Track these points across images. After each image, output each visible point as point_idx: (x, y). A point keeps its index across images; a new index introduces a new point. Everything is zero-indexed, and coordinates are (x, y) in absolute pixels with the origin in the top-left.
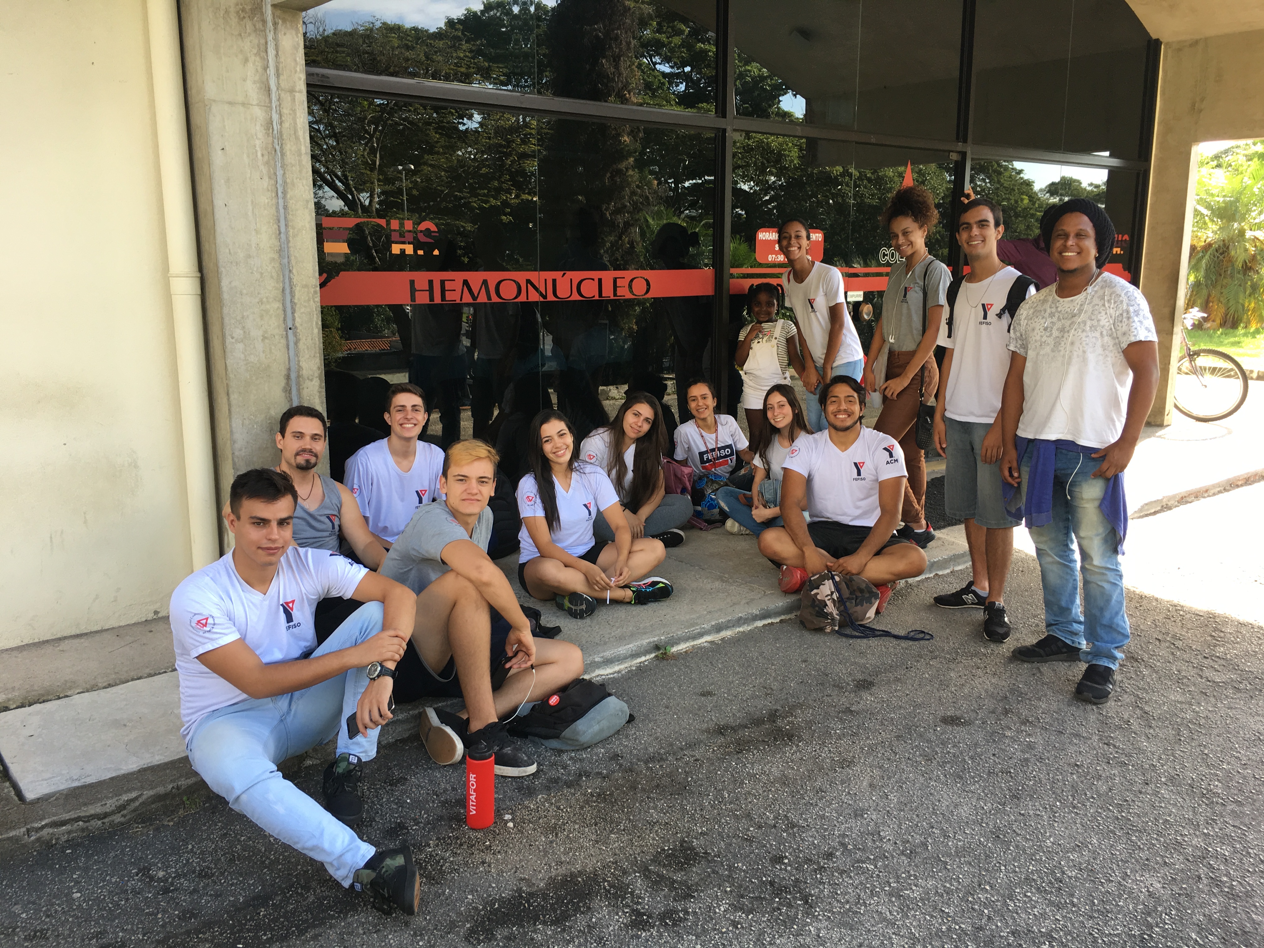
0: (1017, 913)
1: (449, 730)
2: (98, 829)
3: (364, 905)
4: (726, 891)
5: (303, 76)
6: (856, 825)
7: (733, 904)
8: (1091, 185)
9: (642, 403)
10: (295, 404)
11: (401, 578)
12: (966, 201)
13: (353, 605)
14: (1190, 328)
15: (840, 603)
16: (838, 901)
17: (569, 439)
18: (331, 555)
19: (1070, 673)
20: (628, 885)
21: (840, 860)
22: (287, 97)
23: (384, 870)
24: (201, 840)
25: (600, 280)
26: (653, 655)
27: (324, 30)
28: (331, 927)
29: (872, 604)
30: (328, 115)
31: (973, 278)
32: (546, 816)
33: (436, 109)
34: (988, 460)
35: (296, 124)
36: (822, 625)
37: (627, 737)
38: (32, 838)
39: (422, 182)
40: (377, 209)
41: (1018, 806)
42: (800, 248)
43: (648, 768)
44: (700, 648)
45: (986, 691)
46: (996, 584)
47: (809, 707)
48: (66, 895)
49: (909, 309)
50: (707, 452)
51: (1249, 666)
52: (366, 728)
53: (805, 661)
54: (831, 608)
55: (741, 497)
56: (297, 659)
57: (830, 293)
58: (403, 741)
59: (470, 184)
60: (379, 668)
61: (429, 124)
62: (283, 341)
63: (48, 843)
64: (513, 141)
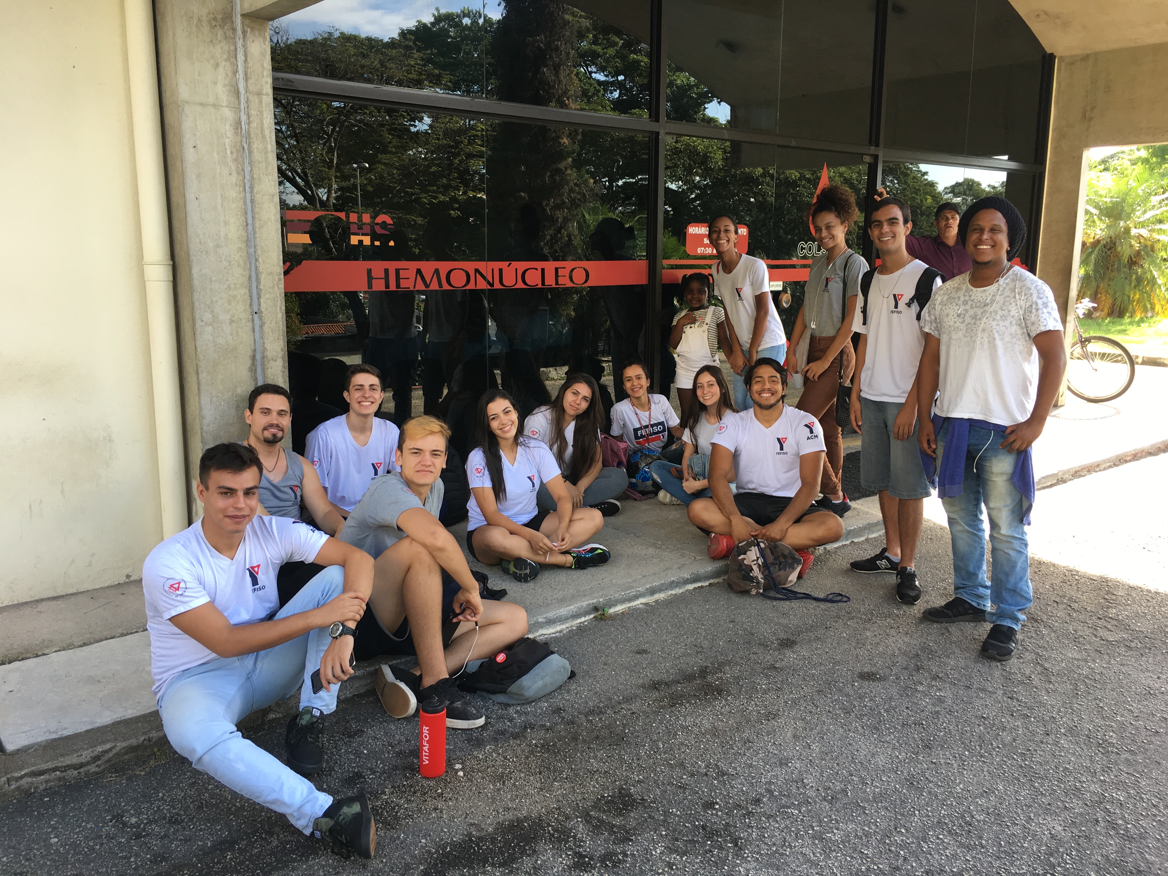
0: (930, 854)
1: (403, 686)
2: (75, 778)
3: (325, 849)
4: (662, 835)
5: (270, 80)
6: (781, 773)
7: (668, 847)
8: (989, 186)
9: (581, 382)
10: (260, 383)
11: (359, 544)
12: (879, 199)
13: (314, 569)
14: (1081, 317)
15: (765, 567)
16: (765, 844)
17: (514, 416)
18: (294, 522)
19: (976, 632)
20: (571, 830)
21: (767, 806)
22: (254, 100)
23: (341, 818)
24: (172, 789)
25: (543, 270)
26: (592, 616)
27: (288, 39)
28: (293, 870)
29: (794, 569)
30: (290, 117)
31: (885, 270)
32: (493, 766)
33: (389, 112)
34: (900, 437)
35: (262, 123)
36: (748, 588)
37: (568, 692)
38: (12, 787)
39: (376, 179)
40: (334, 203)
41: (930, 755)
42: (728, 241)
43: (588, 721)
44: (636, 609)
45: (899, 649)
46: (908, 551)
47: (737, 664)
48: (45, 840)
49: (830, 298)
50: (640, 428)
51: (1139, 627)
52: (329, 683)
53: (733, 622)
54: (756, 572)
55: (673, 471)
56: (262, 620)
57: (756, 283)
58: (360, 696)
59: (420, 181)
60: (341, 628)
61: (383, 125)
62: (250, 324)
63: (27, 791)
64: (462, 142)
